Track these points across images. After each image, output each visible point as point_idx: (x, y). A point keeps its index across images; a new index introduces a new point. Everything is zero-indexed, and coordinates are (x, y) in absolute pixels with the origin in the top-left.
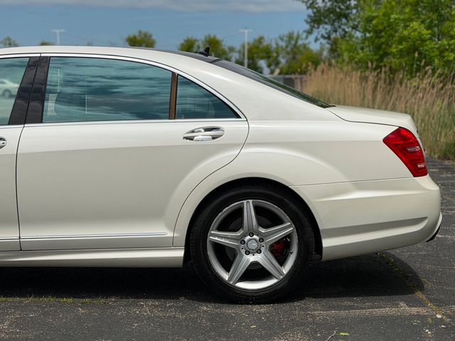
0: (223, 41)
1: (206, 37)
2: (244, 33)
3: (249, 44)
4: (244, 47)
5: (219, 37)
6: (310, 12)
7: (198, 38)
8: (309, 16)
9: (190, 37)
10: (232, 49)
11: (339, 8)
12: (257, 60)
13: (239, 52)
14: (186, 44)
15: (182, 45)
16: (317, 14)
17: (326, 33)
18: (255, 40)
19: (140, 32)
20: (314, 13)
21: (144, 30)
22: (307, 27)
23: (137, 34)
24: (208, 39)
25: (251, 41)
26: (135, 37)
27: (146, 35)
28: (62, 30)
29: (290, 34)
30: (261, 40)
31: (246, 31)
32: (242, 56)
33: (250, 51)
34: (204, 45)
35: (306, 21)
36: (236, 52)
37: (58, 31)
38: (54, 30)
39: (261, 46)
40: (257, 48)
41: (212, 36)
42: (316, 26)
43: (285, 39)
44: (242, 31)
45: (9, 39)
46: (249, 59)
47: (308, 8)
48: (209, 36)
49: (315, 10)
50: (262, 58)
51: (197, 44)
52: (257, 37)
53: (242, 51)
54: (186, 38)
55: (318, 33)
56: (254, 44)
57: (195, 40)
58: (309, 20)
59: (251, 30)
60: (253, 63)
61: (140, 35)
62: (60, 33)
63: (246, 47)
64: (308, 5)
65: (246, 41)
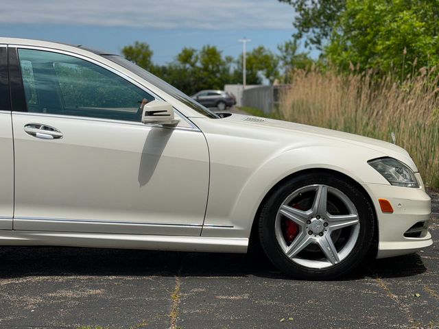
0: (222, 52)
1: (204, 48)
2: (242, 43)
3: (247, 54)
4: (242, 57)
5: (218, 49)
6: (298, 14)
8: (297, 19)
9: (187, 47)
10: (229, 60)
12: (256, 71)
13: (238, 62)
14: (183, 55)
15: (180, 55)
16: (305, 17)
17: (315, 37)
18: (255, 51)
19: (137, 43)
20: (302, 16)
21: (140, 42)
22: (296, 31)
23: (133, 45)
24: (206, 49)
26: (131, 48)
27: (142, 46)
29: (287, 43)
30: (261, 50)
31: (244, 41)
32: (241, 67)
33: (248, 61)
34: (203, 56)
35: (294, 25)
36: (234, 62)
39: (260, 57)
40: (255, 58)
41: (211, 46)
42: (305, 29)
43: (284, 49)
44: (240, 40)
46: (247, 69)
47: (296, 10)
48: (208, 46)
49: (303, 12)
50: (261, 69)
51: (195, 54)
52: (257, 47)
53: (241, 61)
55: (307, 36)
56: (253, 54)
57: (193, 50)
58: (298, 24)
59: (249, 40)
60: (252, 74)
61: (136, 47)
63: (245, 57)
64: (297, 7)
65: (245, 52)
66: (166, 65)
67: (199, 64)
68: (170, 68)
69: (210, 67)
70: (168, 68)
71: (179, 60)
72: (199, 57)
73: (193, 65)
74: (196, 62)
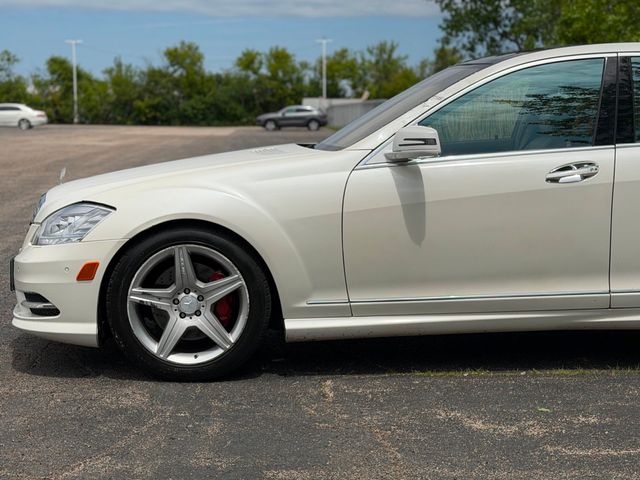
0: (294, 55)
1: (271, 49)
2: (321, 44)
3: (328, 58)
4: (321, 62)
5: (290, 51)
6: (447, 15)
7: (260, 51)
8: (445, 20)
9: (250, 48)
10: (305, 66)
11: (486, 10)
12: (338, 79)
13: (315, 69)
14: (244, 58)
15: (240, 59)
16: (456, 19)
17: (470, 43)
18: (337, 54)
19: (183, 43)
20: (453, 16)
21: (187, 41)
22: (442, 34)
23: (179, 46)
24: (274, 52)
25: (331, 54)
26: (176, 50)
27: (190, 47)
28: (79, 41)
29: (381, 45)
30: (343, 53)
31: (324, 42)
32: (318, 75)
33: (329, 68)
34: (269, 60)
35: (440, 27)
36: (310, 69)
37: (73, 42)
38: (67, 41)
39: (344, 61)
40: (339, 63)
41: (280, 49)
42: (454, 33)
43: (375, 51)
44: (319, 41)
45: (6, 52)
46: (328, 78)
47: (442, 10)
48: (277, 48)
49: (453, 12)
50: (344, 77)
51: (259, 58)
52: (339, 50)
53: (318, 68)
54: (245, 51)
55: (458, 42)
56: (334, 58)
57: (258, 54)
58: (444, 26)
59: (330, 40)
60: (332, 84)
61: (182, 48)
62: (77, 44)
63: (325, 62)
64: (444, 5)
65: (324, 55)
66: (221, 72)
67: (264, 71)
68: (227, 76)
69: (280, 74)
70: (223, 76)
71: (238, 65)
72: (264, 61)
73: (255, 72)
74: (259, 68)
